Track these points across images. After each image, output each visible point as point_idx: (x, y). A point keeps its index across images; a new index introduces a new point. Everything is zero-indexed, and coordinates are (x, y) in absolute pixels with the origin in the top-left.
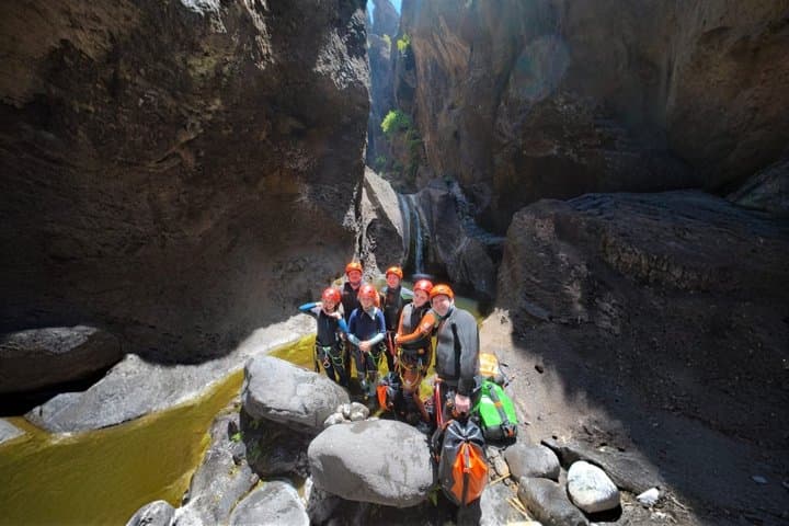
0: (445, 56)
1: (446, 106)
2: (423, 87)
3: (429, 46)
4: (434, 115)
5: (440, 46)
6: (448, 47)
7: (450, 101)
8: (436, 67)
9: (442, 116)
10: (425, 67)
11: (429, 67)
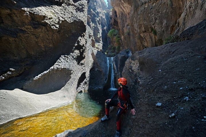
0: (125, 10)
1: (126, 25)
2: (119, 21)
3: (120, 8)
4: (123, 29)
5: (123, 7)
6: (125, 8)
7: (127, 23)
8: (122, 14)
9: (125, 29)
10: (119, 15)
11: (120, 14)
